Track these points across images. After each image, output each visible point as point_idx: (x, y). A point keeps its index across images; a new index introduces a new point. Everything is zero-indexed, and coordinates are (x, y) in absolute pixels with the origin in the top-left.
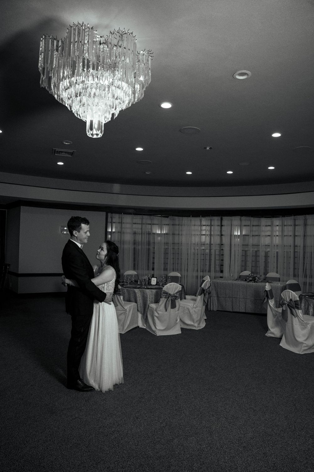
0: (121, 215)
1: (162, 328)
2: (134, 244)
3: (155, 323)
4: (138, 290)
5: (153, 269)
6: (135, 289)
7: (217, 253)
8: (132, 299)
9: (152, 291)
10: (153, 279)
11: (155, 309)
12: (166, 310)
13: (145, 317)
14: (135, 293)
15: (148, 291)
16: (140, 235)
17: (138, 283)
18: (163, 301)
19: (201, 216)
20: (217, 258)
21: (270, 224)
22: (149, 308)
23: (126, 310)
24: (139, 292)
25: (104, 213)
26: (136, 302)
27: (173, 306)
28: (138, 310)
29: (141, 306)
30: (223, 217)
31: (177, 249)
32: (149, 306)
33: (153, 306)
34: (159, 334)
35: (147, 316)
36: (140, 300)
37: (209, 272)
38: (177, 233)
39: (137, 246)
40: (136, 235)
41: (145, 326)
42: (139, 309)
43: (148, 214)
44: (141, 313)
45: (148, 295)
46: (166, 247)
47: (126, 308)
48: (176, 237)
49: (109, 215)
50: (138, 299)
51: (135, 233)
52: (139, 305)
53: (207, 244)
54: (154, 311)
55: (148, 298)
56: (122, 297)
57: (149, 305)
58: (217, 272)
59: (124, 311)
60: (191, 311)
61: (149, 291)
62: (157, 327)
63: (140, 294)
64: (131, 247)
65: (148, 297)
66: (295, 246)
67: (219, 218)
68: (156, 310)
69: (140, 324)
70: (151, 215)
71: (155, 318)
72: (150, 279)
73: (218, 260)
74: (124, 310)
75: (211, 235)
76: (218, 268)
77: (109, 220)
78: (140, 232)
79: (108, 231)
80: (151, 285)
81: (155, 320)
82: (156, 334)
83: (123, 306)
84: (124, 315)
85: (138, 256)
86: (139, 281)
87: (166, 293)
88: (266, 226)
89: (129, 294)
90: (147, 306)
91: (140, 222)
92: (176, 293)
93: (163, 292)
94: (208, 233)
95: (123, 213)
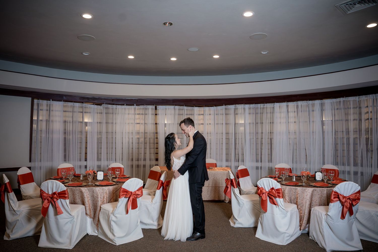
0: (49, 101)
1: (122, 235)
2: (65, 133)
3: (113, 230)
4: (86, 188)
5: (86, 160)
6: (81, 188)
7: (152, 141)
8: (78, 200)
9: (103, 189)
10: (99, 173)
11: (111, 211)
12: (127, 212)
13: (96, 222)
14: (81, 192)
15: (97, 189)
16: (71, 124)
17: (80, 178)
18: (123, 201)
19: (135, 105)
20: (152, 146)
21: (203, 113)
22: (101, 210)
23: (73, 217)
24: (87, 191)
25: (30, 99)
26: (83, 204)
27: (134, 206)
28: (86, 214)
29: (90, 207)
30: (157, 106)
31: (111, 138)
32: (100, 207)
33: (108, 207)
34: (119, 242)
35: (99, 220)
36: (88, 201)
37: (144, 160)
38: (111, 122)
39: (67, 136)
40: (67, 123)
41: (96, 233)
42: (88, 212)
43: (80, 101)
44: (91, 217)
45: (99, 194)
46: (99, 136)
47: (73, 214)
48: (110, 126)
49: (36, 101)
50: (86, 200)
51: (66, 122)
52: (88, 208)
53: (142, 133)
54: (110, 214)
55: (99, 198)
56: (68, 201)
57: (102, 206)
58: (152, 160)
59: (72, 219)
60: (149, 209)
61: (99, 189)
62: (115, 234)
63: (88, 193)
64: (61, 137)
65: (99, 196)
66: (227, 133)
67: (154, 107)
68: (113, 213)
69: (90, 230)
70: (83, 103)
71: (113, 223)
72: (95, 174)
73: (153, 148)
74: (71, 217)
75: (145, 124)
76: (153, 157)
77: (35, 107)
78: (71, 121)
79: (34, 119)
80: (97, 180)
81: (112, 226)
82: (115, 243)
83: (70, 213)
84: (71, 223)
85: (69, 146)
86: (81, 176)
87: (126, 191)
88: (199, 115)
89: (73, 194)
90: (99, 208)
91: (71, 110)
92: (138, 190)
93: (123, 191)
94: (142, 122)
95: (51, 100)
